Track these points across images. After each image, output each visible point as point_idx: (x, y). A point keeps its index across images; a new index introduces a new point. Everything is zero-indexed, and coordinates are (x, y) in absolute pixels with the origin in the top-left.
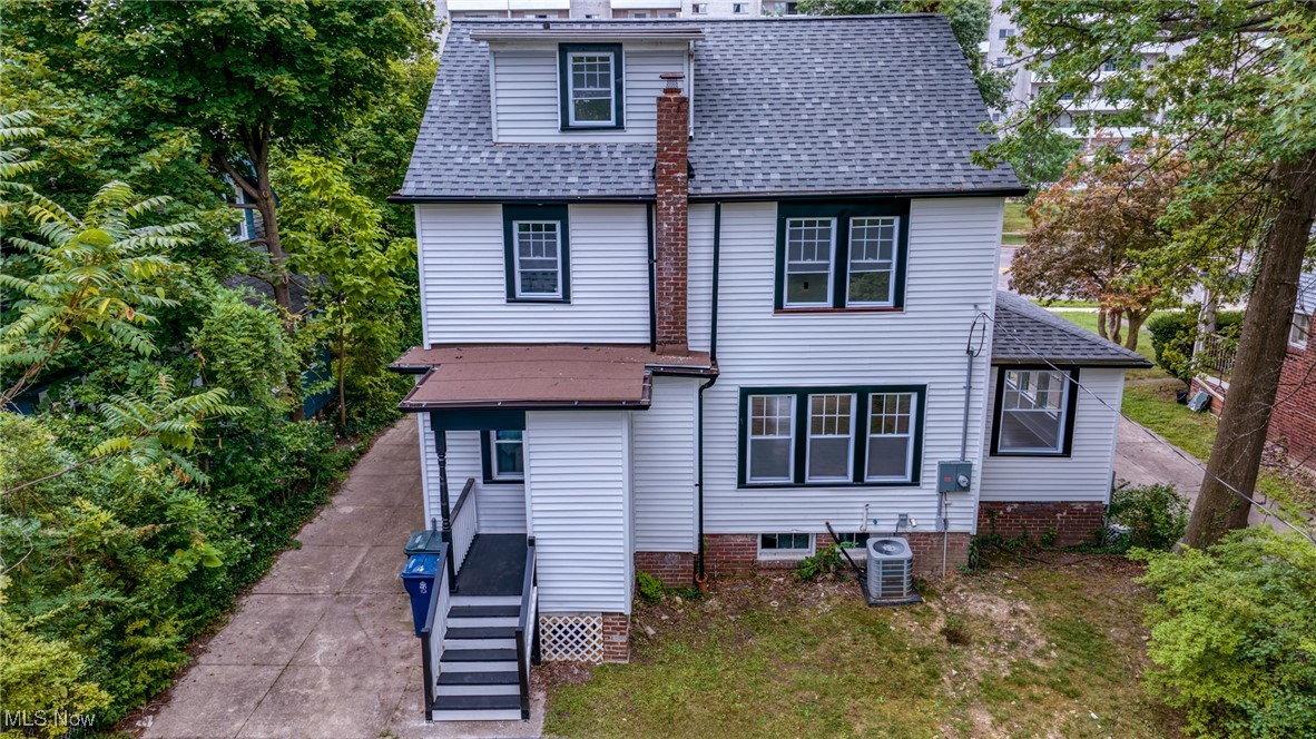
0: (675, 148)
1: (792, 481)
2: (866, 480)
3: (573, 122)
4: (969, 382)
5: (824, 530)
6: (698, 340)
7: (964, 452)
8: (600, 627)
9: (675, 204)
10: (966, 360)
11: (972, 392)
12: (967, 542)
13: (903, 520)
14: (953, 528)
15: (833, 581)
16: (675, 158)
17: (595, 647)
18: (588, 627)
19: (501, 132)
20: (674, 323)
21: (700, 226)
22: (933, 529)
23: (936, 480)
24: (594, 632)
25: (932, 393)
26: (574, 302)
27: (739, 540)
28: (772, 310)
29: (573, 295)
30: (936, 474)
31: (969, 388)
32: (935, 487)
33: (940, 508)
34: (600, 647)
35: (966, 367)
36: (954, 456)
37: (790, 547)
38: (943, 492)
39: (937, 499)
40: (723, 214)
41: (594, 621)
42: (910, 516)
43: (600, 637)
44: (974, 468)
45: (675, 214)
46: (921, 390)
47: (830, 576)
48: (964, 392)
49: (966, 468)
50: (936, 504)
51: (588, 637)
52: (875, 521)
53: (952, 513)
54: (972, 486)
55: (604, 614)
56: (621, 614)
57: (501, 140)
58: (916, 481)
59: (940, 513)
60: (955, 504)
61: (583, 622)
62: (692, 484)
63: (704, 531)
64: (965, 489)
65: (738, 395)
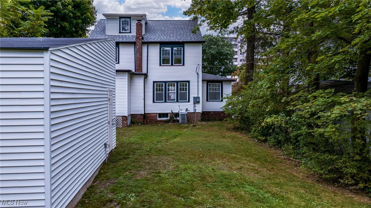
0: (139, 32)
1: (164, 101)
2: (179, 101)
3: (121, 31)
4: (198, 80)
5: (171, 112)
6: (144, 71)
7: (198, 95)
8: (121, 119)
9: (139, 43)
10: (197, 76)
11: (199, 82)
12: (200, 115)
13: (187, 110)
14: (197, 111)
16: (139, 34)
17: (120, 124)
18: (119, 119)
19: (107, 33)
20: (139, 66)
21: (145, 49)
22: (193, 112)
23: (193, 101)
24: (120, 121)
25: (191, 82)
26: (120, 63)
27: (153, 114)
28: (159, 65)
29: (120, 62)
30: (193, 100)
31: (198, 81)
32: (193, 102)
33: (194, 107)
34: (121, 124)
35: (197, 77)
36: (196, 96)
37: (165, 117)
38: (194, 103)
39: (193, 105)
40: (149, 46)
41: (120, 118)
42: (188, 109)
43: (121, 122)
44: (200, 98)
45: (139, 45)
46: (189, 82)
47: (172, 121)
48: (197, 82)
49: (198, 98)
50: (193, 106)
51: (119, 122)
52: (181, 110)
53: (196, 108)
54: (200, 101)
55: (122, 116)
56: (126, 116)
57: (107, 34)
58: (189, 101)
59: (194, 108)
60: (197, 106)
61: (118, 118)
62: (143, 99)
63: (146, 112)
64: (199, 102)
65: (153, 83)
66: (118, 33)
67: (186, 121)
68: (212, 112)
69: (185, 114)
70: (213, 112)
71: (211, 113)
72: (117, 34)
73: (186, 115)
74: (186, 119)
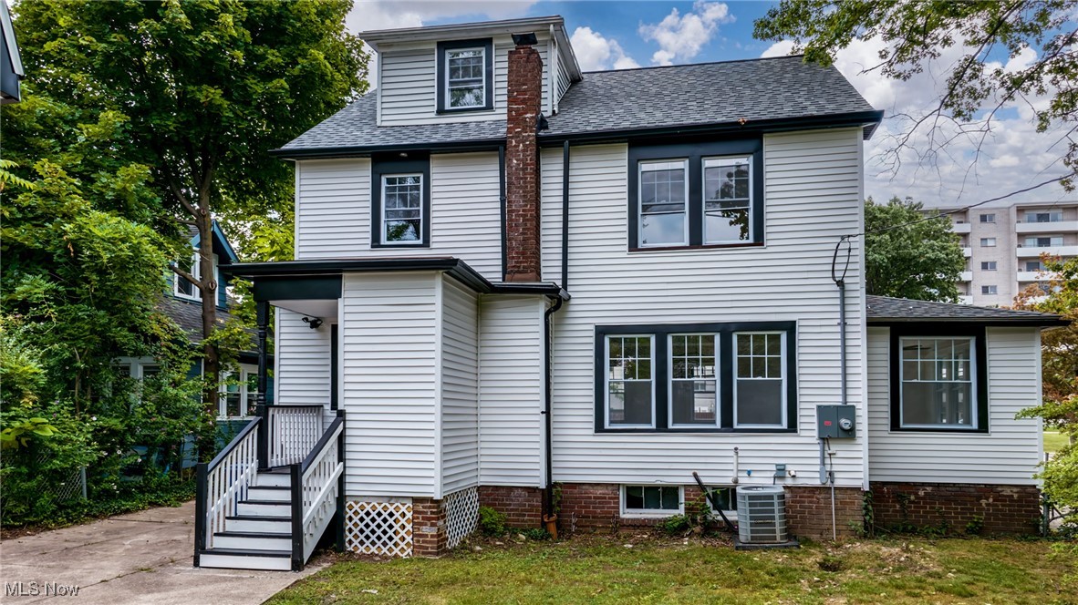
0: (525, 92)
1: (653, 426)
2: (736, 426)
3: (448, 106)
4: (843, 318)
5: (692, 481)
6: (550, 273)
7: (845, 395)
8: (409, 515)
9: (523, 142)
10: (838, 295)
11: (848, 329)
12: (860, 501)
13: (781, 472)
14: (840, 482)
15: (702, 536)
16: (524, 101)
17: (403, 539)
18: (397, 515)
19: (385, 118)
20: (523, 253)
21: (552, 171)
22: (817, 483)
23: (815, 426)
24: (403, 521)
25: (802, 330)
26: (432, 246)
27: (599, 492)
28: (626, 248)
29: (432, 239)
30: (815, 420)
31: (844, 325)
32: (816, 434)
33: (823, 458)
34: (409, 539)
35: (838, 302)
36: (837, 400)
37: (658, 507)
38: (825, 439)
39: (818, 448)
40: (573, 159)
41: (403, 509)
42: (788, 468)
43: (409, 527)
44: (858, 413)
45: (524, 151)
46: (790, 327)
47: (697, 529)
48: (839, 329)
49: (849, 411)
50: (818, 454)
51: (397, 527)
52: (749, 472)
53: (837, 465)
54: (858, 427)
55: (416, 500)
56: (432, 500)
57: (384, 124)
58: (793, 427)
59: (823, 464)
60: (840, 454)
61: (391, 509)
62: (539, 411)
63: (555, 479)
64: (850, 434)
65: (593, 334)
66: (433, 115)
67: (778, 535)
68: (923, 484)
69: (771, 497)
70: (929, 489)
71: (921, 493)
72: (430, 118)
73: (776, 501)
74: (777, 521)
